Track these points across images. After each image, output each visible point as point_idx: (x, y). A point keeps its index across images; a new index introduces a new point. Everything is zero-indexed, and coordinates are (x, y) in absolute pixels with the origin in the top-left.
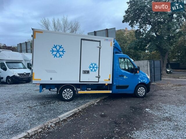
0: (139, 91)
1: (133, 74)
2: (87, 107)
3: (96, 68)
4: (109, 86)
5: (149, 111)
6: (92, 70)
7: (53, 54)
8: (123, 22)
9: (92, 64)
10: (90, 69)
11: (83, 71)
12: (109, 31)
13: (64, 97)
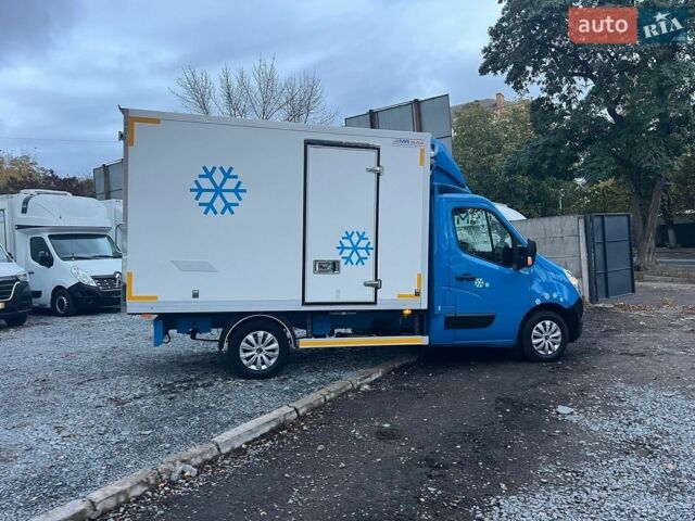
0: (536, 337)
1: (510, 271)
2: (331, 400)
3: (367, 249)
4: (417, 319)
5: (572, 413)
6: (349, 259)
7: (201, 200)
8: (483, 71)
9: (349, 237)
10: (343, 255)
11: (315, 262)
12: (423, 106)
13: (245, 362)
